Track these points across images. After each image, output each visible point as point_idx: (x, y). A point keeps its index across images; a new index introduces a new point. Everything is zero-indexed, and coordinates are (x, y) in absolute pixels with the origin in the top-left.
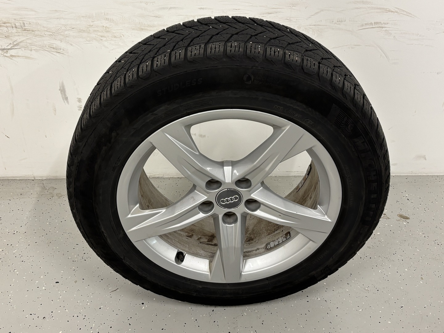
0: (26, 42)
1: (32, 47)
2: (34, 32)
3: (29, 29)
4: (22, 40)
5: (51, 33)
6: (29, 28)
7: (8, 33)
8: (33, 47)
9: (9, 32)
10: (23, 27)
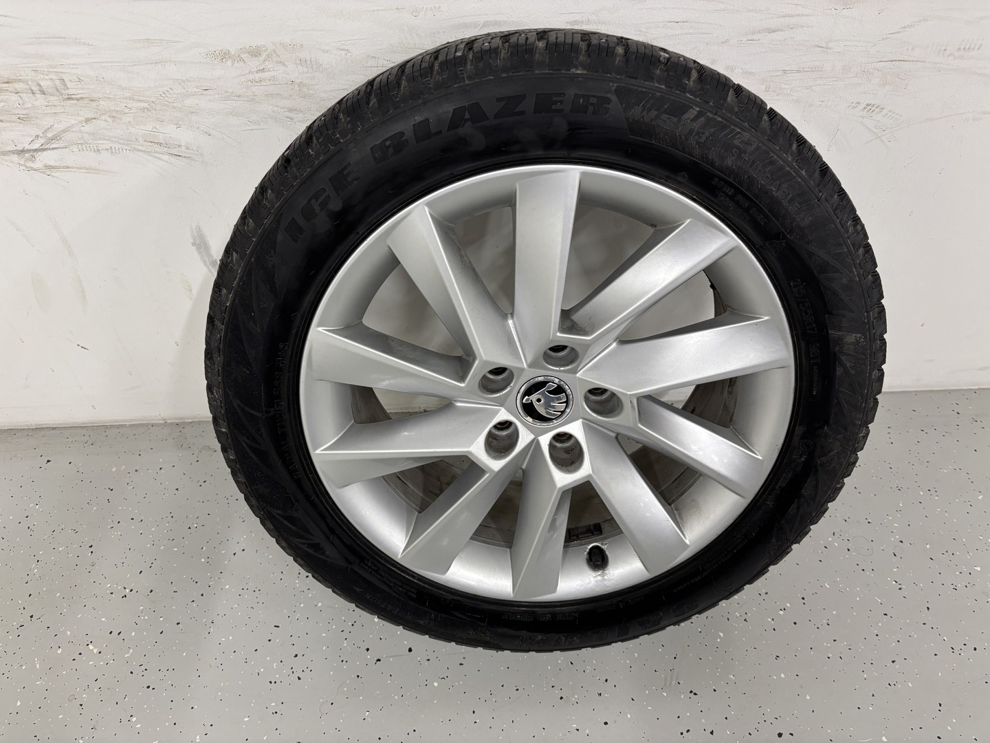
0: (81, 132)
1: (100, 142)
2: (94, 104)
3: (81, 96)
4: (69, 125)
5: (146, 105)
6: (81, 92)
7: (25, 109)
8: (102, 142)
9: (25, 106)
10: (63, 92)
